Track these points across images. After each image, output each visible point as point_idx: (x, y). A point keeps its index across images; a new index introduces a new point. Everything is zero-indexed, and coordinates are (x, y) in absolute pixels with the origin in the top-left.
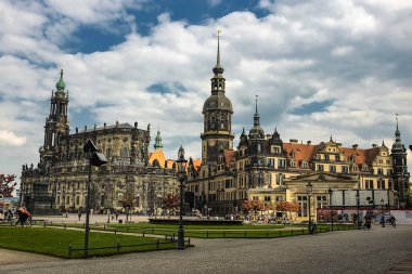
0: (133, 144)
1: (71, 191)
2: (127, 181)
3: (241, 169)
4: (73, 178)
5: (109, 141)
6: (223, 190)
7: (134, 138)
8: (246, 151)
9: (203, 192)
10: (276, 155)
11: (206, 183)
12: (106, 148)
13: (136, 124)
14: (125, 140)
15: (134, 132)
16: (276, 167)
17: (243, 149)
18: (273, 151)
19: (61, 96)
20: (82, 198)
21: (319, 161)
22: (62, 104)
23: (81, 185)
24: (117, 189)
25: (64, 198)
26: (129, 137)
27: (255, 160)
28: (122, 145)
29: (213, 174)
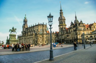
0: (43, 28)
1: (28, 40)
2: (42, 37)
3: (72, 32)
4: (29, 37)
5: (37, 28)
6: (66, 37)
7: (43, 27)
8: (73, 27)
9: (60, 39)
10: (82, 27)
11: (61, 36)
12: (36, 29)
13: (43, 23)
14: (41, 27)
15: (43, 25)
16: (82, 30)
17: (72, 26)
18: (81, 26)
19: (26, 20)
20: (31, 42)
21: (92, 28)
22: (26, 22)
23: (31, 39)
24: (40, 39)
25: (27, 42)
26: (42, 26)
27: (77, 28)
28: (40, 28)
29: (63, 34)
